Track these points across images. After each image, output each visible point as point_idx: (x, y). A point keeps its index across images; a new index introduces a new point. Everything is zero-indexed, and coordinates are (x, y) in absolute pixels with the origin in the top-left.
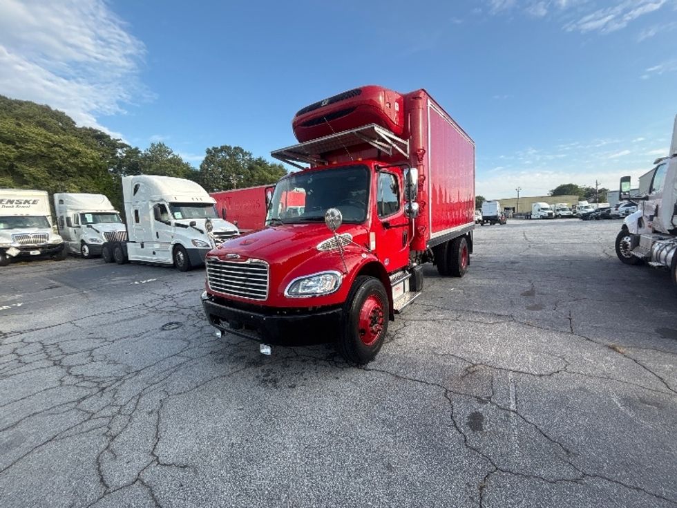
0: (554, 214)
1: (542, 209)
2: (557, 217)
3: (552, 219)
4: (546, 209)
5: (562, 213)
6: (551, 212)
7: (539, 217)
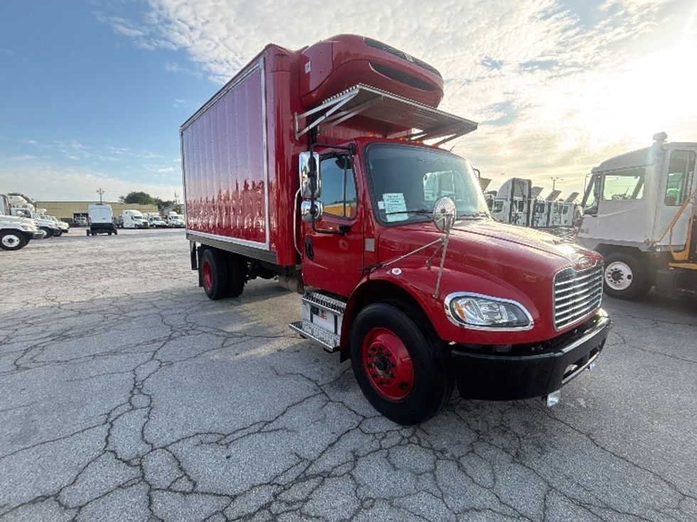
0: (149, 224)
1: (135, 217)
2: (152, 226)
3: (147, 228)
4: (140, 218)
5: (155, 222)
6: (146, 221)
7: (133, 227)
